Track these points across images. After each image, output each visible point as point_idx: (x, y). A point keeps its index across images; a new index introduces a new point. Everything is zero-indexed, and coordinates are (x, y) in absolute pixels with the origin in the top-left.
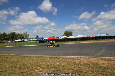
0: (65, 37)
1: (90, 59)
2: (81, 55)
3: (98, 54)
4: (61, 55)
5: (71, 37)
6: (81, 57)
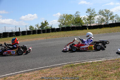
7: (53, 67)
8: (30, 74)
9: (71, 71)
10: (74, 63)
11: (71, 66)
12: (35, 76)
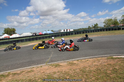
0: (6, 35)
1: (42, 68)
2: (33, 63)
3: (48, 60)
4: (9, 70)
5: (14, 36)
6: (33, 66)
7: (102, 57)
8: (91, 59)
9: (112, 62)
10: (114, 56)
11: (112, 58)
12: (94, 62)
